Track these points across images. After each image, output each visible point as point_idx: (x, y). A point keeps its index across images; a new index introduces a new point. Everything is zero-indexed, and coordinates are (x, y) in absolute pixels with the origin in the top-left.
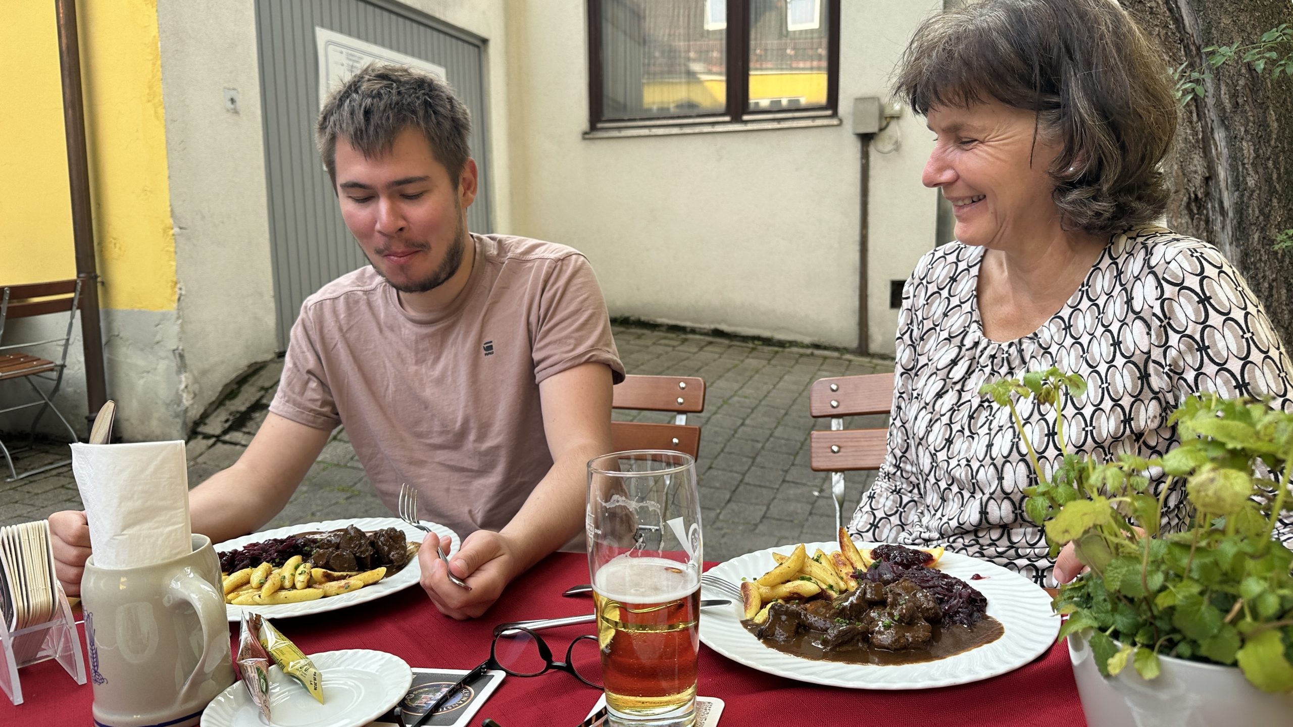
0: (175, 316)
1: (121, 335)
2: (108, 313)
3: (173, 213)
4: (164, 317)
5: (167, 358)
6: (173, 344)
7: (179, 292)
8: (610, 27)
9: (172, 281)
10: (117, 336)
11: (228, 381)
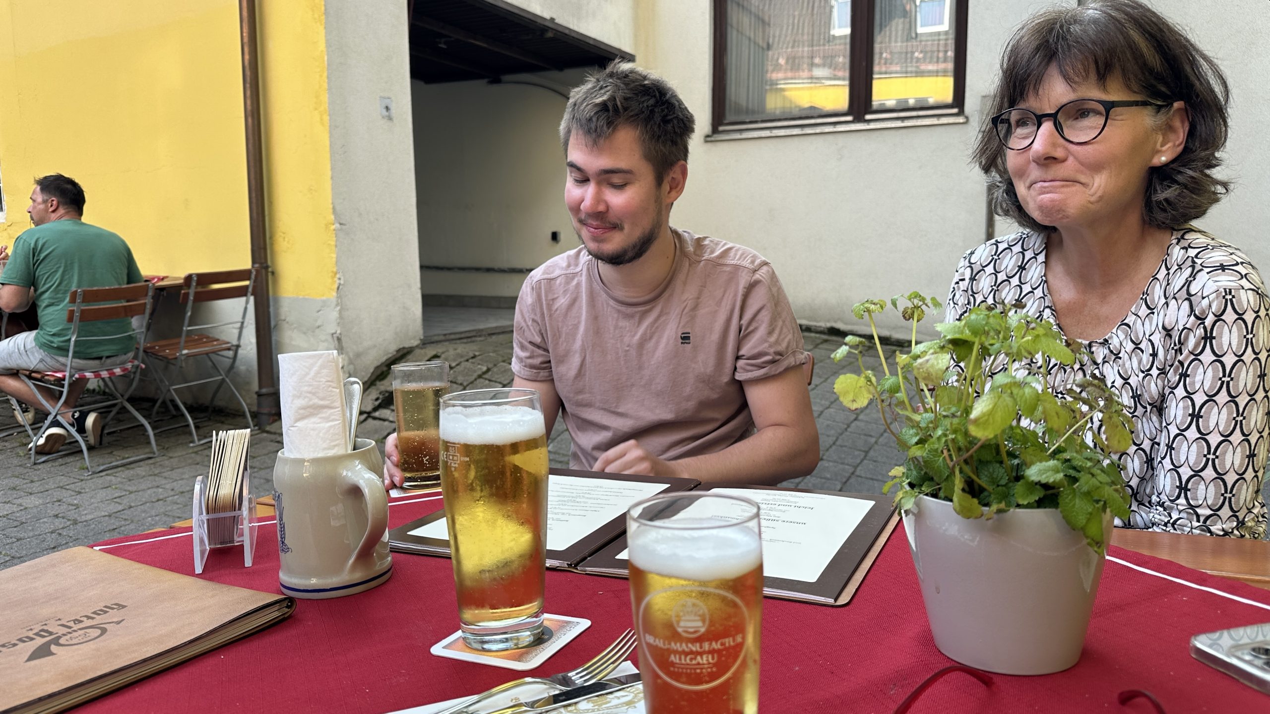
0: (335, 303)
2: (278, 299)
3: (334, 211)
4: (325, 303)
5: (326, 340)
6: (332, 328)
7: (338, 281)
8: (735, 33)
9: (332, 272)
10: (284, 320)
11: (379, 364)
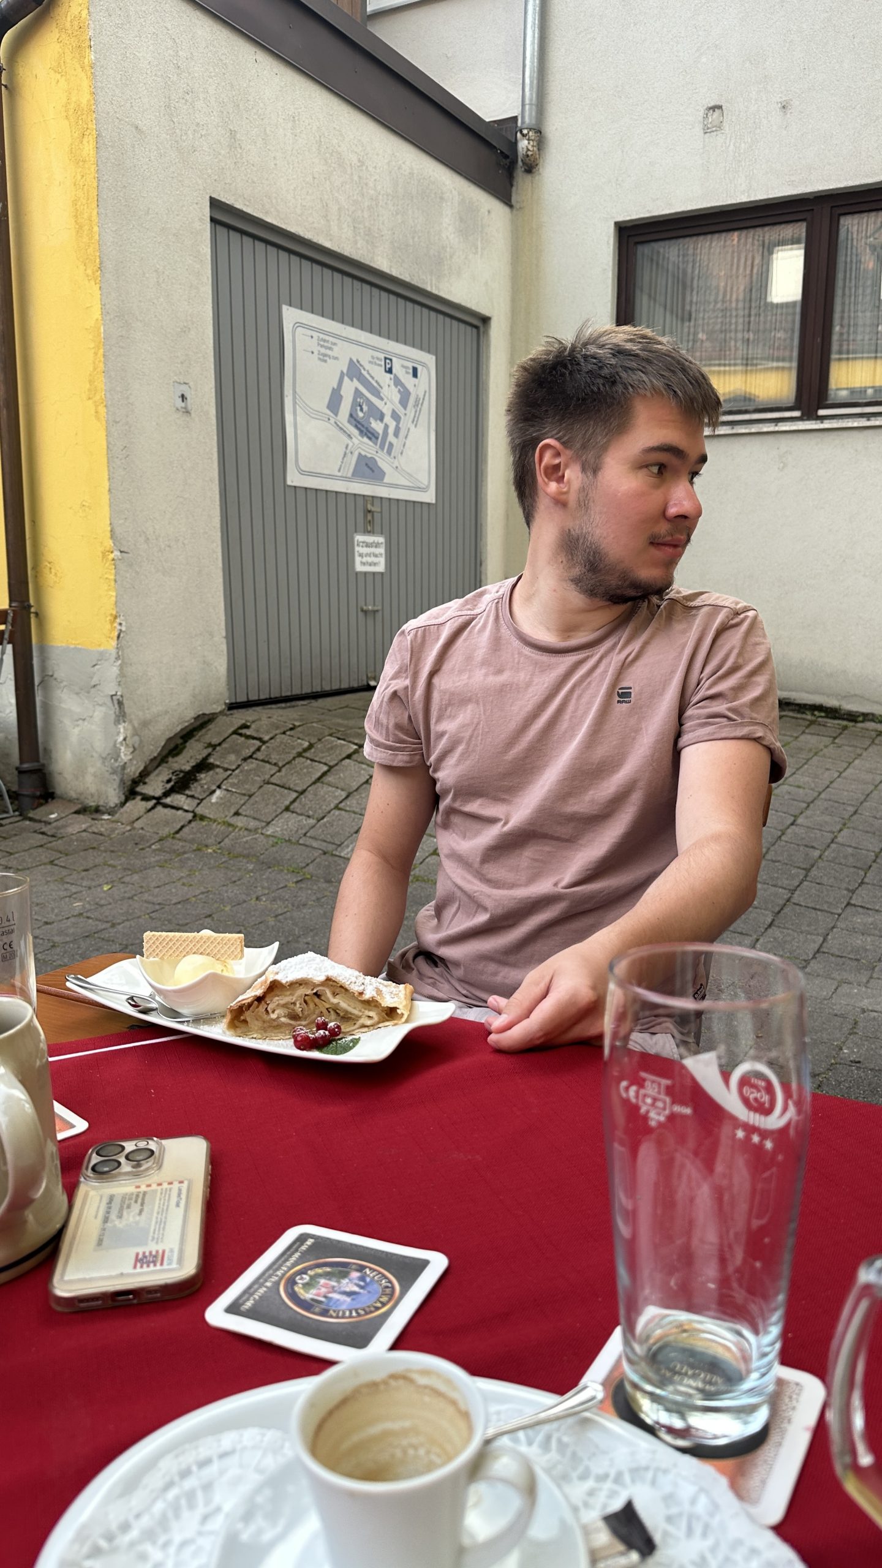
0: (114, 655)
1: (55, 676)
2: (43, 649)
3: (113, 534)
4: (102, 656)
5: (104, 704)
6: (111, 688)
7: (119, 627)
8: (645, 299)
9: (111, 615)
10: (52, 676)
11: (172, 735)
